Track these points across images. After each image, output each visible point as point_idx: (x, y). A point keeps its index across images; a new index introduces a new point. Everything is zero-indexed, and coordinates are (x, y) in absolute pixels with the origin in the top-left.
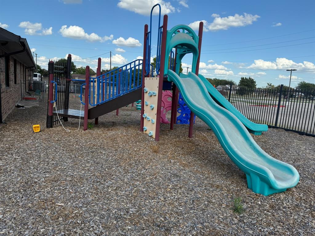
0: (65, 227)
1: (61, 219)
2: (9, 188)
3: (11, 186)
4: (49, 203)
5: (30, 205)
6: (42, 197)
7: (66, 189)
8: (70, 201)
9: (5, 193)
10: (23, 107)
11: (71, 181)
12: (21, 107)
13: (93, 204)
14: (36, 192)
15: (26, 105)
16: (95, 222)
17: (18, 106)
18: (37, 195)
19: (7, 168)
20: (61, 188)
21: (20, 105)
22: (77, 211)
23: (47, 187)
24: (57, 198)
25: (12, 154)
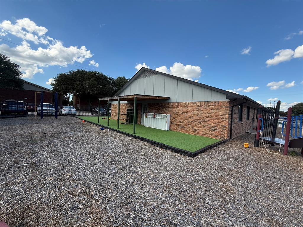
0: (223, 193)
1: (225, 189)
2: (212, 165)
3: (214, 165)
4: (224, 180)
5: (216, 176)
6: (223, 176)
7: (239, 179)
8: (236, 185)
9: (210, 166)
10: (250, 133)
11: (244, 177)
12: (249, 133)
13: (248, 195)
14: (222, 172)
15: (253, 133)
16: (241, 202)
17: (247, 133)
18: (222, 174)
19: (218, 158)
20: (236, 177)
21: (248, 132)
22: (235, 191)
23: (229, 173)
24: (230, 180)
25: (225, 154)
